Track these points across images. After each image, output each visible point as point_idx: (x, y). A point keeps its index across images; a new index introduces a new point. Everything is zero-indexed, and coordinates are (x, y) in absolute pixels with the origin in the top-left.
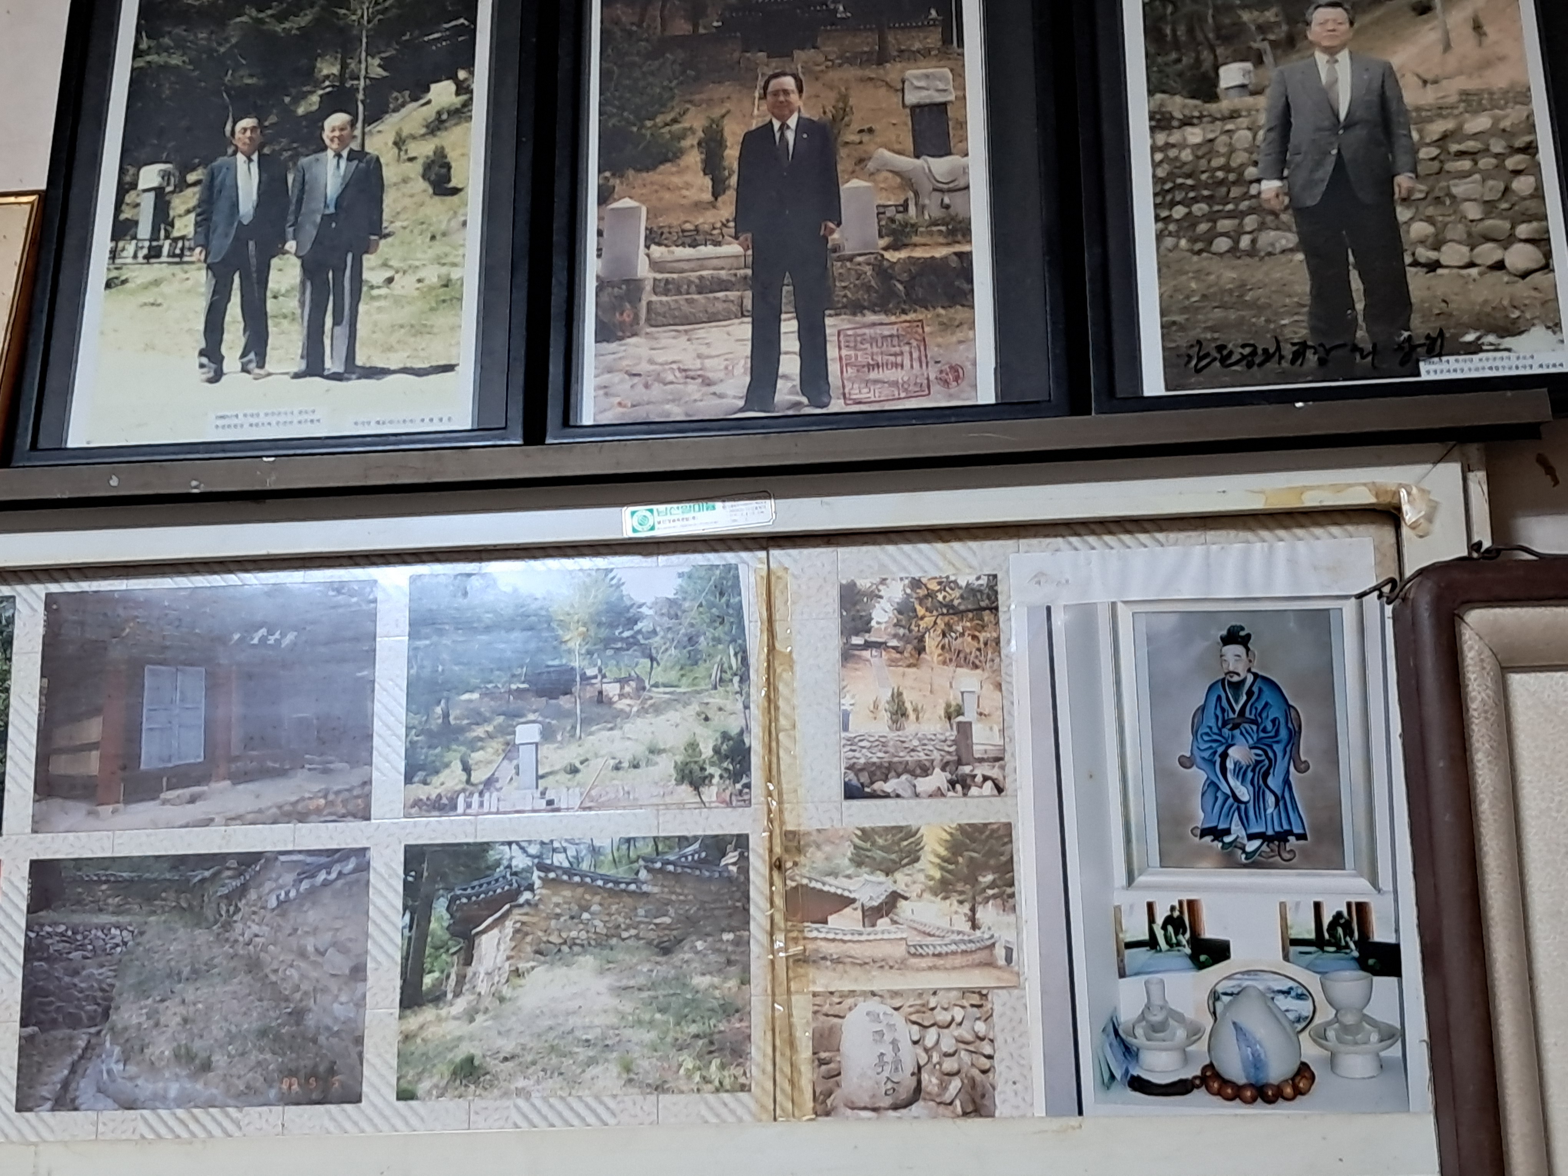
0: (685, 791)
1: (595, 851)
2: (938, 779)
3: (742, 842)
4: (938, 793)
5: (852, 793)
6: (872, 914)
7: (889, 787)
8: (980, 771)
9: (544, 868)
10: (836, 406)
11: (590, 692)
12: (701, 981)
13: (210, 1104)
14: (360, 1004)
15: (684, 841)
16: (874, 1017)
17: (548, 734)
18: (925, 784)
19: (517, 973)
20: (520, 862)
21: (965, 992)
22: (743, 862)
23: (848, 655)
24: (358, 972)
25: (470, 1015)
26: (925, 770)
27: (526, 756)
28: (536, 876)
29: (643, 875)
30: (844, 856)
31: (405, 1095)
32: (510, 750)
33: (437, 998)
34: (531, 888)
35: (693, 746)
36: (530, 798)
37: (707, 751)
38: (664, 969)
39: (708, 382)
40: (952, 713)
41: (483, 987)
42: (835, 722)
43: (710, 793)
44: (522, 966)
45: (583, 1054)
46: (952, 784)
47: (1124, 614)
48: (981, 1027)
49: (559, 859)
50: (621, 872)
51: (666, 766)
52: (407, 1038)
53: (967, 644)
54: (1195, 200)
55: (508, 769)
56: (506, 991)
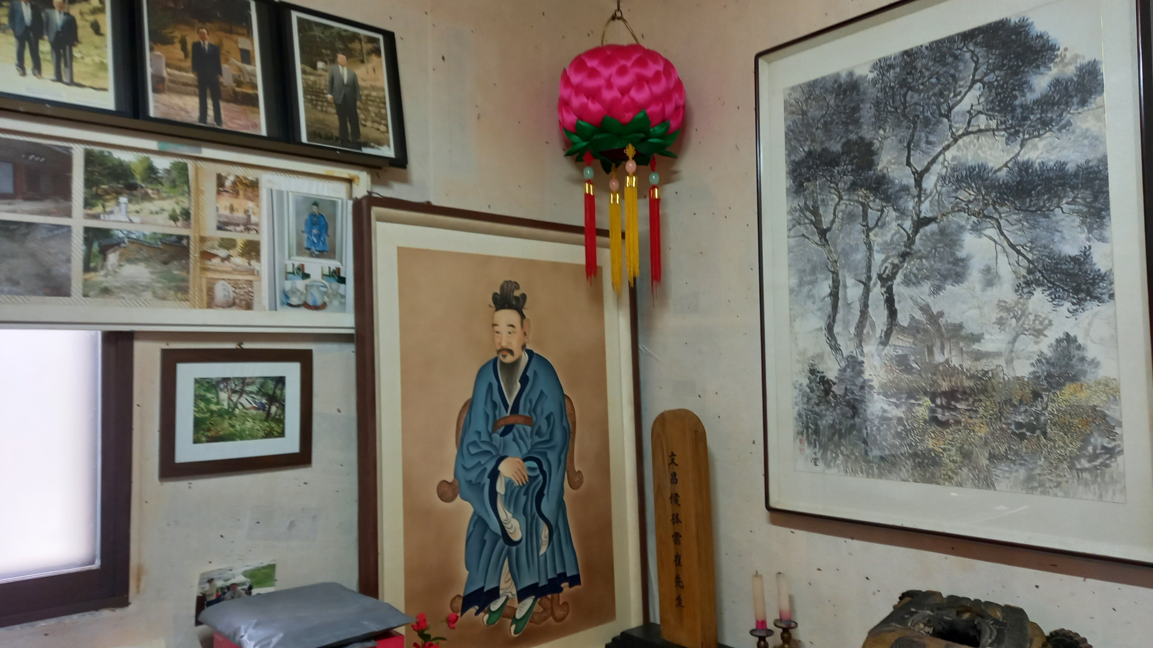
0: (172, 223)
1: (144, 235)
2: (242, 228)
3: (188, 237)
4: (241, 232)
5: (219, 228)
6: (223, 260)
7: (228, 228)
8: (252, 227)
9: (129, 238)
10: (224, 127)
11: (143, 191)
12: (176, 272)
13: (18, 294)
14: (70, 269)
15: (171, 235)
16: (223, 285)
17: (130, 201)
18: (238, 229)
19: (121, 266)
20: (121, 235)
21: (246, 281)
22: (188, 243)
23: (219, 193)
24: (69, 261)
25: (106, 275)
26: (238, 225)
27: (123, 206)
28: (126, 240)
29: (159, 243)
30: (216, 244)
31: (85, 295)
32: (118, 204)
33: (95, 270)
34: (124, 242)
35: (174, 211)
36: (124, 218)
37: (178, 212)
38: (165, 268)
39: (187, 112)
40: (246, 212)
41: (110, 268)
42: (215, 209)
43: (179, 224)
44: (122, 263)
45: (141, 288)
46: (245, 229)
47: (290, 194)
48: (250, 289)
49: (134, 236)
50: (152, 241)
51: (166, 215)
52: (85, 280)
53: (251, 195)
54: (314, 95)
55: (116, 209)
56: (117, 270)
